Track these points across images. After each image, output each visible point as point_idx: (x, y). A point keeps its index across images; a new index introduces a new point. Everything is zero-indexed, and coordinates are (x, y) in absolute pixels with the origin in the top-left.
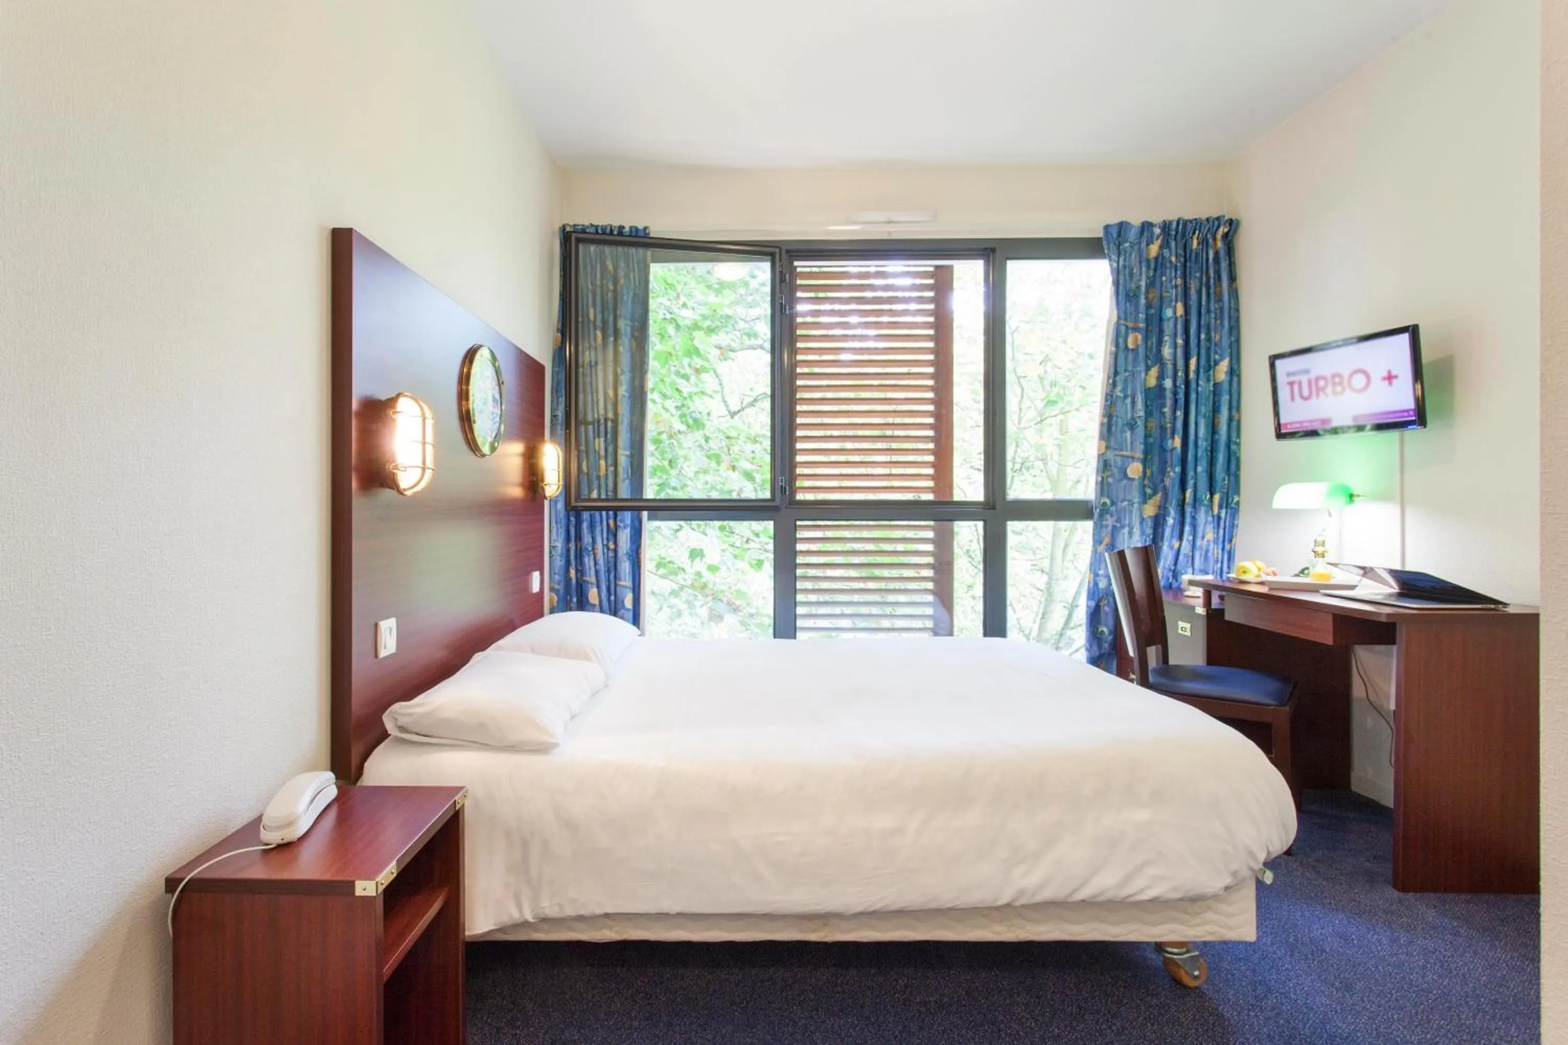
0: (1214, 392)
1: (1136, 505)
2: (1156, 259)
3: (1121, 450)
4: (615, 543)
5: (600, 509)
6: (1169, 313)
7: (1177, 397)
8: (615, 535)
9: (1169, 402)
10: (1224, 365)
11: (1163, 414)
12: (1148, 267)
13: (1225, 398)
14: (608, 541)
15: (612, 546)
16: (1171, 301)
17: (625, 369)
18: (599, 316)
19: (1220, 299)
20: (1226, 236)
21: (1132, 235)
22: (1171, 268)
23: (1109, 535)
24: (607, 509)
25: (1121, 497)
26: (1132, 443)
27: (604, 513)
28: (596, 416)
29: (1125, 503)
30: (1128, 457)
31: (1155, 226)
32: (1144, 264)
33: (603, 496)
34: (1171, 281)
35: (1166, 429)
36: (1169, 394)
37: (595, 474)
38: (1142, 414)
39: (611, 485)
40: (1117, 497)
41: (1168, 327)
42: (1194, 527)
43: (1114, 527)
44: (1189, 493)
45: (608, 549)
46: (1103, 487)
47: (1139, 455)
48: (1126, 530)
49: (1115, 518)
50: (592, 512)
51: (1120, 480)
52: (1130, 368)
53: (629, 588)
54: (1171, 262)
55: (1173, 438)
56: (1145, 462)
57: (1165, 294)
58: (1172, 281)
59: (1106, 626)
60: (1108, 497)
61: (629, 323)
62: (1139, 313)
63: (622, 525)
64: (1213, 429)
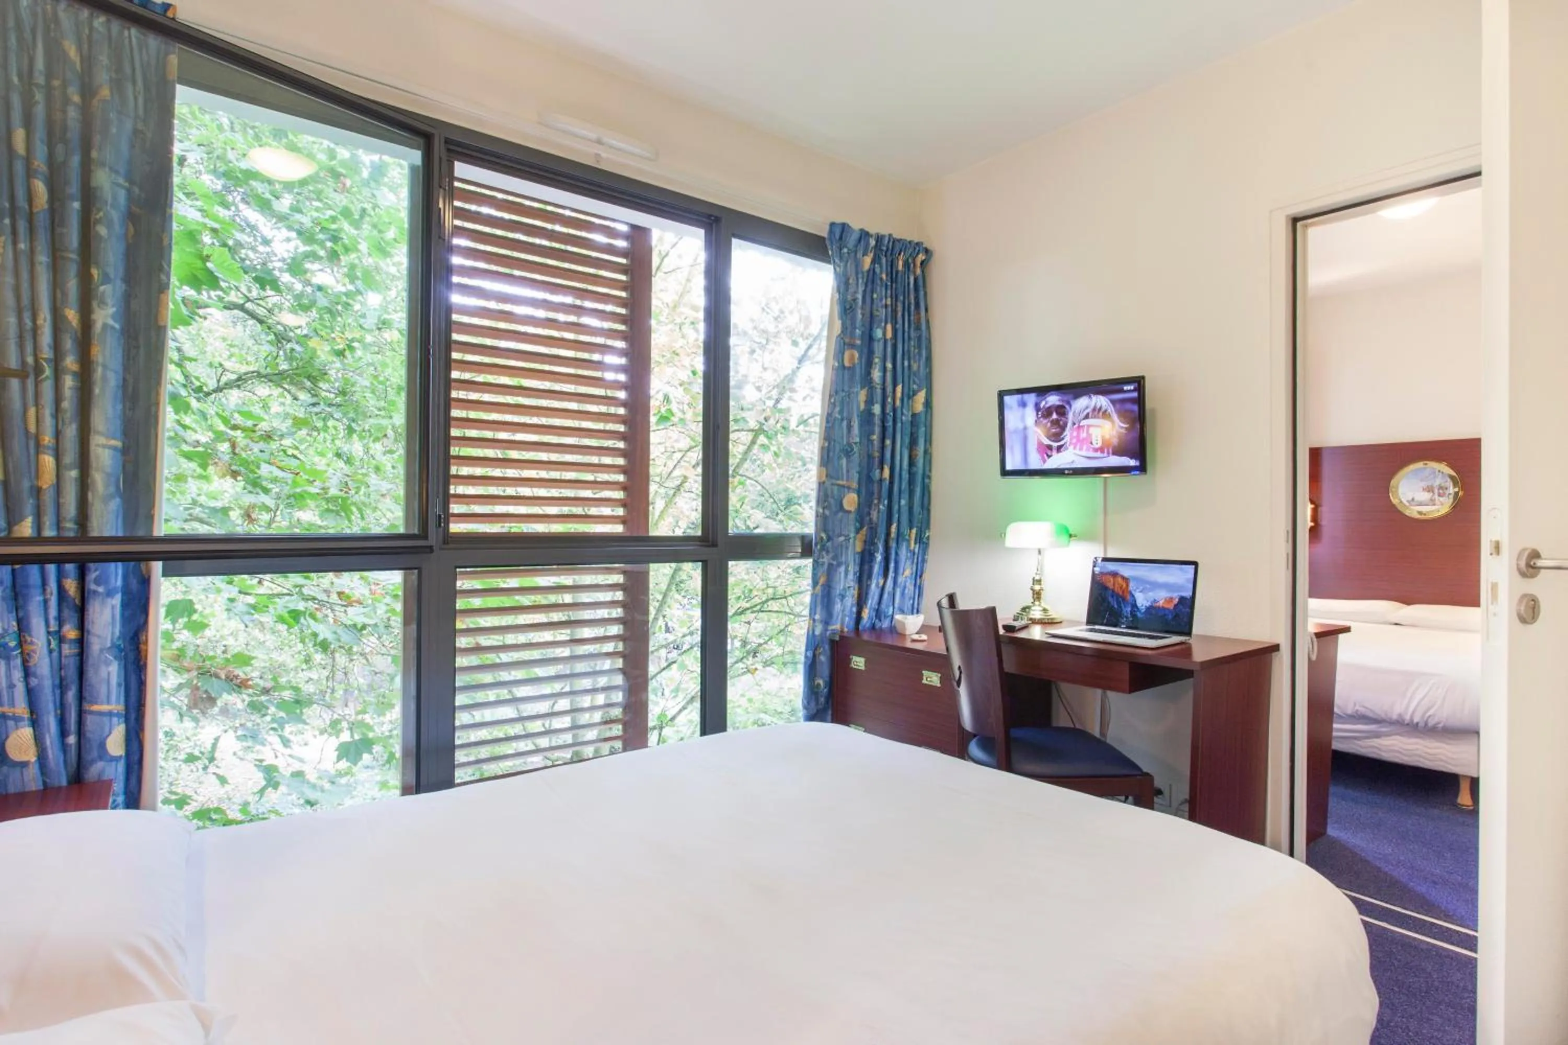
0: (912, 422)
1: (851, 541)
2: (868, 271)
3: (838, 479)
4: (82, 626)
5: (42, 560)
6: (879, 333)
7: (886, 424)
8: (81, 611)
9: (877, 430)
10: (921, 397)
11: (872, 441)
12: (863, 278)
13: (922, 430)
14: (60, 626)
15: (71, 633)
16: (881, 321)
17: (111, 271)
18: (41, 151)
19: (918, 328)
20: (922, 263)
21: (852, 240)
22: (882, 286)
23: (825, 573)
24: (59, 560)
25: (837, 531)
26: (848, 471)
27: (51, 568)
28: (30, 360)
29: (842, 538)
30: (843, 486)
31: (872, 236)
32: (860, 276)
33: (49, 532)
34: (881, 300)
35: (874, 458)
36: (877, 421)
37: (26, 484)
38: (858, 440)
39: (70, 508)
40: (834, 531)
41: (878, 348)
42: (897, 563)
43: (830, 565)
44: (894, 528)
45: (61, 640)
46: (823, 521)
47: (855, 485)
48: (842, 569)
49: (831, 555)
50: (17, 567)
51: (836, 513)
52: (846, 389)
53: (118, 715)
54: (881, 279)
55: (882, 469)
56: (859, 493)
57: (876, 313)
58: (882, 298)
59: (822, 677)
60: (825, 531)
61: (121, 181)
62: (855, 328)
63: (101, 589)
64: (912, 463)
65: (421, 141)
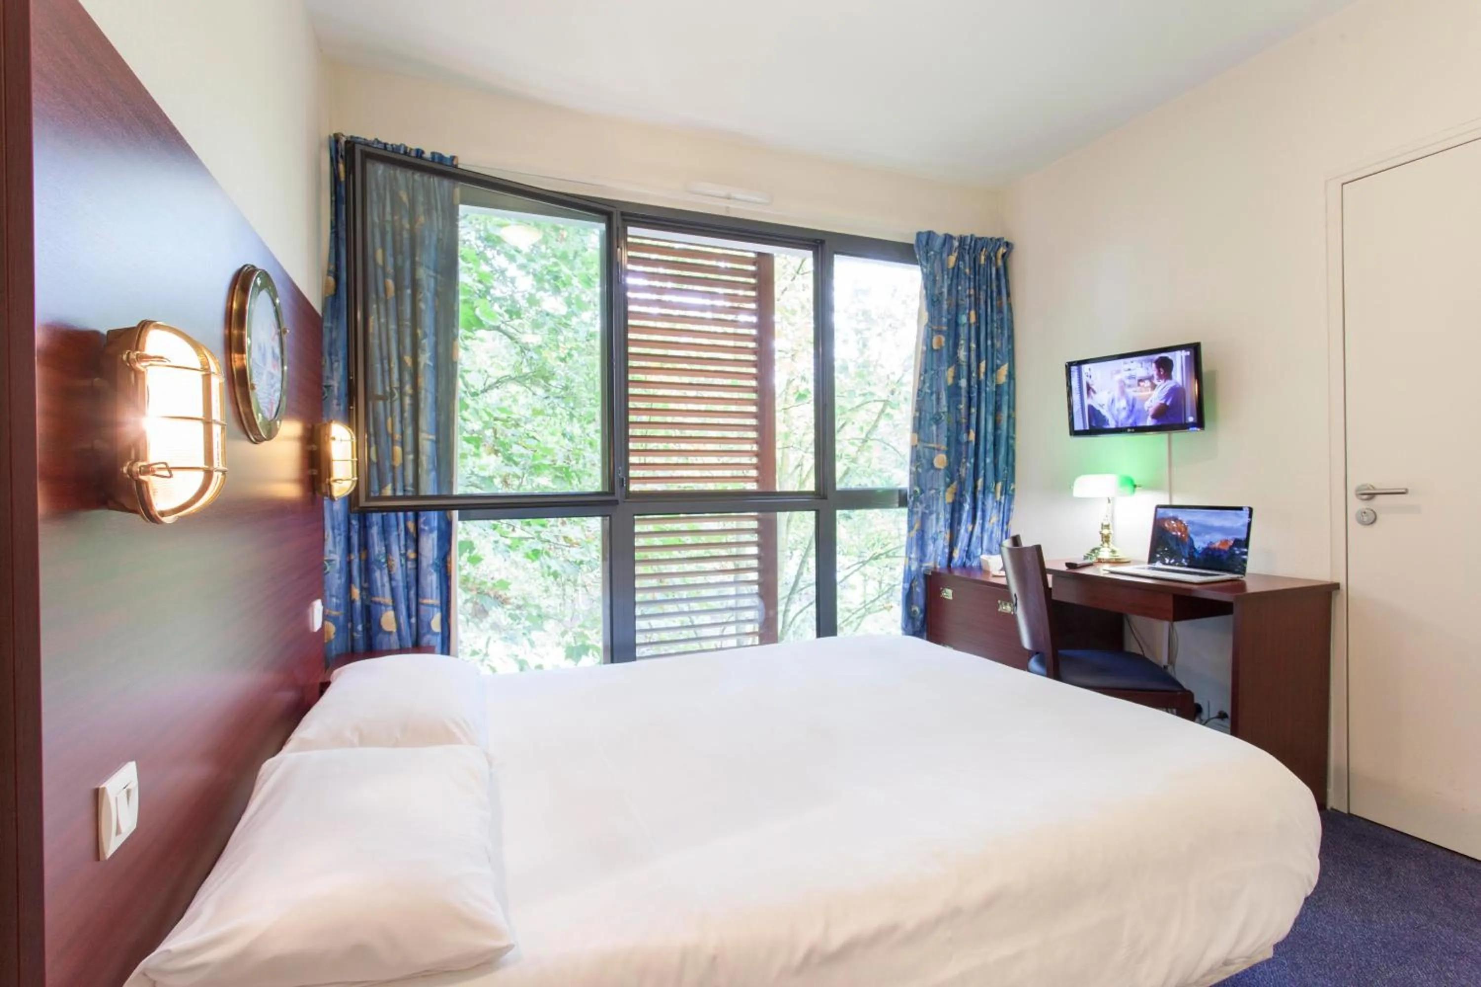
0: (996, 392)
1: (941, 493)
2: (953, 268)
3: (929, 442)
4: (417, 551)
5: (396, 509)
6: (963, 319)
7: (972, 395)
8: (417, 541)
9: (964, 400)
10: (1004, 370)
11: (959, 410)
12: (948, 274)
13: (1005, 398)
14: (406, 550)
15: (412, 555)
16: (965, 309)
17: (428, 332)
18: (390, 260)
19: (1000, 311)
20: (1003, 255)
21: (938, 243)
22: (966, 278)
23: (919, 521)
24: (405, 509)
25: (929, 486)
26: (937, 436)
27: (401, 514)
28: (388, 389)
29: (933, 492)
30: (934, 448)
31: (955, 239)
32: (945, 273)
33: (399, 493)
34: (965, 291)
35: (961, 425)
36: (964, 393)
37: (387, 464)
38: (945, 409)
39: (410, 479)
40: (926, 486)
41: (963, 331)
42: (983, 511)
43: (924, 514)
44: (980, 482)
45: (407, 559)
46: (917, 478)
47: (944, 447)
48: (934, 516)
49: (924, 505)
50: (385, 514)
51: (928, 470)
52: (935, 367)
53: (437, 606)
54: (965, 274)
55: (968, 433)
56: (948, 453)
57: (960, 302)
58: (966, 289)
59: (918, 606)
60: (919, 486)
61: (432, 273)
62: (942, 316)
63: (426, 528)
64: (996, 426)
65: (605, 217)
